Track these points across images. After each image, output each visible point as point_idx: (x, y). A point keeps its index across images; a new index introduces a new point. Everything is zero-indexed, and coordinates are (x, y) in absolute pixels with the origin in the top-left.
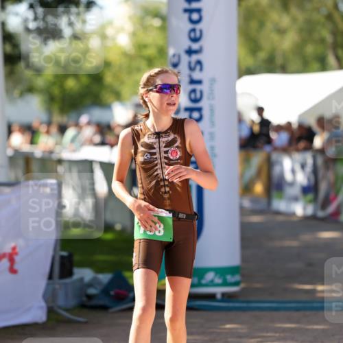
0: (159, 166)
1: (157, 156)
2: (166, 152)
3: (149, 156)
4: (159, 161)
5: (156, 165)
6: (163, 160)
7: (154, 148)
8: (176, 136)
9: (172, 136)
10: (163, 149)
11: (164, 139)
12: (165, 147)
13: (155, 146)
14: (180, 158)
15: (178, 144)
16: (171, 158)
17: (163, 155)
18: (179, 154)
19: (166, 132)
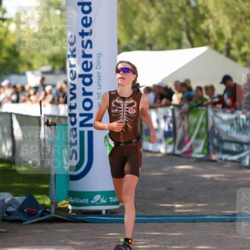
0: (122, 116)
1: (122, 111)
2: (127, 109)
3: (117, 110)
4: (122, 114)
5: (120, 116)
6: (125, 113)
7: (121, 106)
8: (134, 101)
9: (132, 101)
10: (126, 108)
11: (127, 102)
12: (127, 106)
13: (121, 105)
14: (134, 114)
15: (135, 106)
16: (130, 113)
17: (125, 110)
18: (135, 112)
19: (128, 98)
